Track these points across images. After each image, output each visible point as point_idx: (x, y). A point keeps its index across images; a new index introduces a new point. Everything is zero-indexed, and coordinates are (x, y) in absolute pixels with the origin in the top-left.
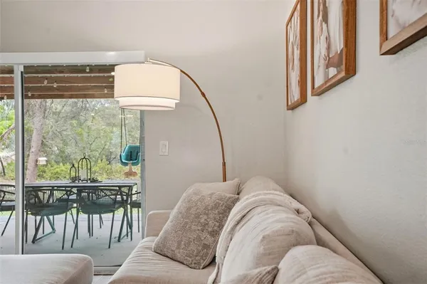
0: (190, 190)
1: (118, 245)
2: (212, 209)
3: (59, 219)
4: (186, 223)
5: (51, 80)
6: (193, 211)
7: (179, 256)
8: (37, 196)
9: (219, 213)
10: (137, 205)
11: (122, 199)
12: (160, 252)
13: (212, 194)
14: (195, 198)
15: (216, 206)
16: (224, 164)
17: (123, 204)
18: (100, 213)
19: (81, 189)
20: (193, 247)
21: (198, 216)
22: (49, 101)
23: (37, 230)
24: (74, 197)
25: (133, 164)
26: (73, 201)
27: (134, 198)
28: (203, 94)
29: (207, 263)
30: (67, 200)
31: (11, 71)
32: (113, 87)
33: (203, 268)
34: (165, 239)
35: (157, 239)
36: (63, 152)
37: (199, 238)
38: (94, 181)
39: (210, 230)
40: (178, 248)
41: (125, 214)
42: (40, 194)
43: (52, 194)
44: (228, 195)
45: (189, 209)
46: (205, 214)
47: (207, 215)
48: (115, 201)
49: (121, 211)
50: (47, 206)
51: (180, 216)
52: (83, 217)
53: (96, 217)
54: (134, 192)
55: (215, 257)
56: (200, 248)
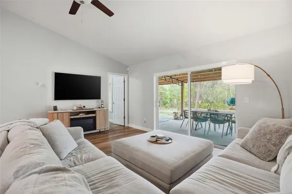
0: (261, 121)
1: (226, 137)
2: (274, 132)
3: (204, 123)
4: (258, 137)
5: (201, 75)
6: (262, 131)
7: (253, 151)
8: (196, 115)
9: (279, 135)
10: (234, 122)
11: (228, 119)
12: (243, 146)
13: (274, 125)
14: (263, 125)
15: (277, 131)
16: (283, 109)
17: (228, 121)
18: (219, 124)
19: (211, 114)
20: (262, 149)
21: (265, 134)
22: (202, 82)
23: (196, 126)
24: (209, 116)
25: (233, 105)
26: (208, 118)
27: (233, 119)
28: (269, 75)
29: (271, 159)
30: (206, 117)
31: (187, 74)
32: (221, 76)
33: (269, 161)
34: (246, 142)
35: (243, 140)
36: (207, 99)
37: (265, 145)
38: (216, 111)
39: (273, 143)
40: (253, 147)
41: (229, 125)
42: (198, 114)
43: (201, 115)
44: (286, 127)
45: (260, 130)
46: (270, 134)
47: (271, 135)
48: (224, 120)
49: (228, 123)
50: (200, 119)
51: (254, 133)
52: (212, 125)
53: (217, 125)
54: (233, 117)
55: (277, 156)
56: (266, 151)
